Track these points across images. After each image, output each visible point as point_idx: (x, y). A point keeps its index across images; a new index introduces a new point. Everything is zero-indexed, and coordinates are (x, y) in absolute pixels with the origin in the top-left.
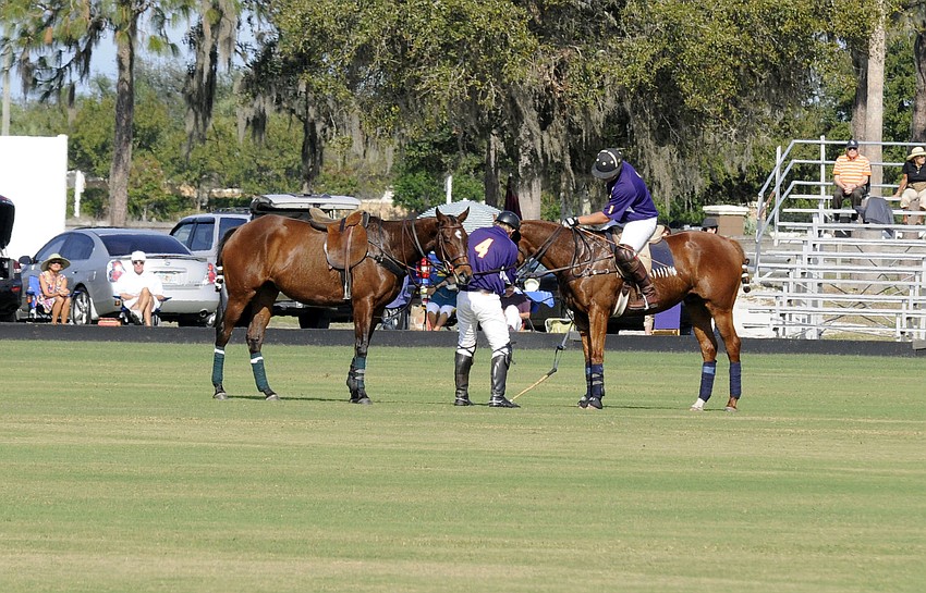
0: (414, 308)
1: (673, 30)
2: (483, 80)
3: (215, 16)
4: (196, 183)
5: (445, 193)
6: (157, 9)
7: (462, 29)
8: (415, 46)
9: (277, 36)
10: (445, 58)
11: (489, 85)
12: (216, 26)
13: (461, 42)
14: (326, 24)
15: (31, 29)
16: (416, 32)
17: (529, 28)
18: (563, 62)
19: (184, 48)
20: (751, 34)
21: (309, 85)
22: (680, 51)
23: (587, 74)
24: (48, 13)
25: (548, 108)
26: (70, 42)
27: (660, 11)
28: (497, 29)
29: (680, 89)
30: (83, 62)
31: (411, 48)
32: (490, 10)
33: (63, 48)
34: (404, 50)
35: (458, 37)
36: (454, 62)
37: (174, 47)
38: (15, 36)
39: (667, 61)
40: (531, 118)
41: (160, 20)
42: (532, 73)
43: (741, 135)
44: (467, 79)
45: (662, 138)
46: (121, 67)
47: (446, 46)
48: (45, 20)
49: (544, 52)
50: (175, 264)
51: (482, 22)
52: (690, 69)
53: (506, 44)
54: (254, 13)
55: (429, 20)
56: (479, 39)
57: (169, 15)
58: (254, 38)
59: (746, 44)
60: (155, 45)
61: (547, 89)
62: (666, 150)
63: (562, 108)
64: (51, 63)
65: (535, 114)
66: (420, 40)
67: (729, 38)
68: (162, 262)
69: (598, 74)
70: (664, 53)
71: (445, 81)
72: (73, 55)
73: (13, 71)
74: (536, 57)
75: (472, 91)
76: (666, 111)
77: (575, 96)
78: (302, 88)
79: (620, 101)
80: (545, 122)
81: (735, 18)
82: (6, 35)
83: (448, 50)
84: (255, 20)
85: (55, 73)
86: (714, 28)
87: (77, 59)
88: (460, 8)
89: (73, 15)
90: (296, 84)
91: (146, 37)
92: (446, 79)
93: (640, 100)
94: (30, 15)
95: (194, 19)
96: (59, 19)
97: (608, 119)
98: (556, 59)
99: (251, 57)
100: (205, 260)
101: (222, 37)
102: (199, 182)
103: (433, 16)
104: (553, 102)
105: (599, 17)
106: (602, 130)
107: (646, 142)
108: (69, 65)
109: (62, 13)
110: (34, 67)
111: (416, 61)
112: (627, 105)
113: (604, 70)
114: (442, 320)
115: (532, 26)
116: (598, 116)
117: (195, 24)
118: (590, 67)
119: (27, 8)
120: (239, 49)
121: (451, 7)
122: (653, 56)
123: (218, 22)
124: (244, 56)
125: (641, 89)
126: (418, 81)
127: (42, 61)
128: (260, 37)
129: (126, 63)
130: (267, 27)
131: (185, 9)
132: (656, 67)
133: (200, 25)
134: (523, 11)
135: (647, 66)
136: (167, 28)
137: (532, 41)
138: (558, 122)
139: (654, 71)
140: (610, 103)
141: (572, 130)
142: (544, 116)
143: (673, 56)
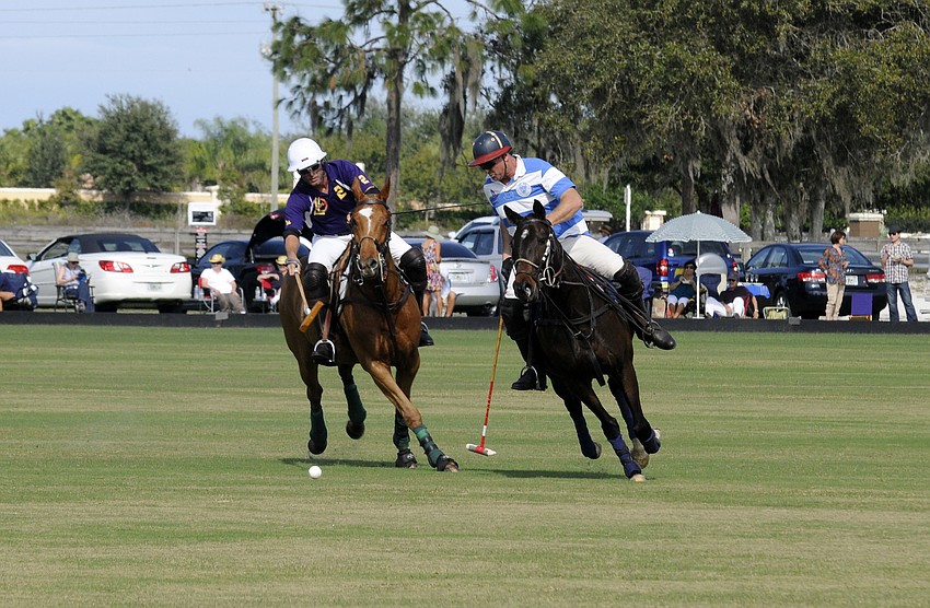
0: (655, 300)
1: (849, 73)
2: (695, 115)
3: (464, 66)
4: (425, 200)
5: (625, 205)
6: (419, 60)
7: (678, 74)
8: (642, 88)
9: (513, 81)
10: (666, 97)
11: (700, 119)
12: (465, 74)
13: (677, 86)
14: (568, 72)
15: (319, 77)
16: (641, 77)
17: (732, 73)
18: (760, 100)
19: (440, 91)
20: (912, 75)
21: (540, 120)
22: (856, 89)
23: (780, 109)
24: (332, 65)
25: (747, 138)
26: (350, 87)
27: (839, 58)
28: (707, 74)
29: (856, 120)
30: (359, 104)
31: (637, 90)
32: (701, 58)
33: (343, 93)
34: (632, 92)
35: (675, 80)
36: (672, 100)
37: (432, 90)
38: (306, 84)
39: (845, 98)
40: (734, 145)
41: (421, 69)
42: (734, 110)
43: (905, 156)
44: (683, 115)
45: (841, 160)
46: (390, 108)
47: (666, 88)
48: (329, 71)
49: (744, 92)
50: (464, 266)
51: (694, 68)
52: (863, 104)
53: (714, 87)
54: (496, 64)
55: (651, 66)
56: (692, 81)
57: (429, 65)
58: (496, 83)
59: (910, 83)
60: (418, 90)
61: (748, 122)
62: (844, 170)
63: (760, 136)
64: (334, 105)
65: (738, 142)
66: (644, 83)
67: (896, 78)
68: (455, 265)
69: (788, 109)
70: (842, 91)
71: (665, 116)
72: (352, 97)
73: (304, 112)
74: (739, 96)
75: (686, 123)
76: (844, 138)
77: (770, 127)
78: (536, 123)
79: (806, 130)
80: (746, 149)
81: (899, 62)
82: (298, 84)
83: (667, 91)
84: (496, 69)
85: (336, 112)
86: (883, 70)
87: (354, 102)
88: (676, 57)
89: (352, 66)
90: (530, 119)
91: (411, 83)
92: (666, 115)
93: (823, 129)
94: (318, 66)
95: (448, 68)
96: (340, 70)
97: (797, 144)
98: (754, 97)
99: (494, 98)
100: (488, 263)
101: (470, 81)
102: (427, 199)
103: (656, 64)
104: (752, 133)
105: (790, 63)
106: (793, 154)
107: (828, 162)
108: (348, 107)
109: (343, 65)
110: (321, 108)
111: (642, 100)
112: (813, 134)
113: (794, 106)
114: (680, 309)
115: (735, 72)
116: (789, 143)
117: (448, 73)
118: (782, 103)
119: (315, 61)
120: (484, 92)
121: (669, 57)
122: (834, 94)
123: (468, 71)
124: (488, 97)
125: (824, 120)
126: (643, 115)
127: (327, 104)
128: (501, 82)
129: (394, 105)
130: (507, 74)
131: (441, 60)
132: (836, 103)
133: (453, 73)
134: (727, 59)
135: (828, 101)
136: (428, 76)
137: (735, 84)
138: (756, 149)
139: (835, 106)
140: (798, 133)
141: (769, 155)
142: (745, 143)
143: (851, 94)
